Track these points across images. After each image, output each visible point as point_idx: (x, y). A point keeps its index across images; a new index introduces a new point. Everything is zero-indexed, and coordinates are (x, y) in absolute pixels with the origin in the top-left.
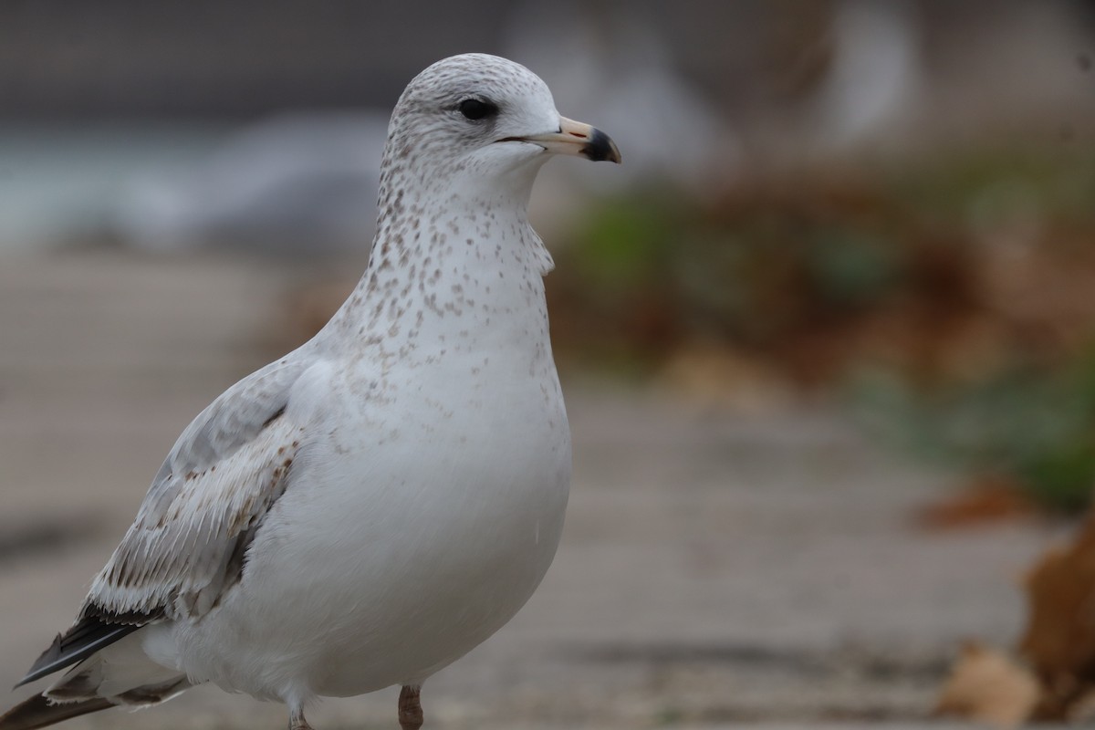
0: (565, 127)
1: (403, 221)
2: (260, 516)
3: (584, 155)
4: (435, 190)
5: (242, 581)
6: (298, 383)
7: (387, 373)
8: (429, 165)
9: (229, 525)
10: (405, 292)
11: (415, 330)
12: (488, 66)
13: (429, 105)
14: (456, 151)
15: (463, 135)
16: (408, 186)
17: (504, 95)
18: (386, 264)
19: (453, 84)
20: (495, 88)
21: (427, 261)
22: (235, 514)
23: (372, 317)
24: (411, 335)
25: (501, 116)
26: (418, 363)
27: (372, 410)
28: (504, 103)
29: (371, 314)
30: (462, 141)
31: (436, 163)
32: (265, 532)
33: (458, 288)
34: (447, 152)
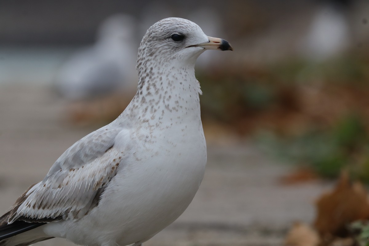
0: (211, 40)
1: (155, 78)
2: (106, 184)
3: (219, 49)
4: (165, 66)
5: (98, 206)
6: (117, 137)
7: (152, 133)
8: (162, 58)
9: (94, 187)
10: (157, 104)
11: (161, 117)
12: (179, 22)
13: (160, 38)
14: (172, 53)
15: (174, 47)
16: (155, 65)
17: (188, 31)
18: (149, 94)
19: (168, 30)
20: (184, 29)
21: (166, 92)
22: (97, 183)
23: (144, 112)
24: (160, 119)
25: (187, 39)
26: (163, 129)
27: (147, 145)
28: (188, 34)
29: (143, 111)
30: (174, 49)
31: (165, 57)
32: (109, 189)
33: (177, 102)
34: (169, 53)
